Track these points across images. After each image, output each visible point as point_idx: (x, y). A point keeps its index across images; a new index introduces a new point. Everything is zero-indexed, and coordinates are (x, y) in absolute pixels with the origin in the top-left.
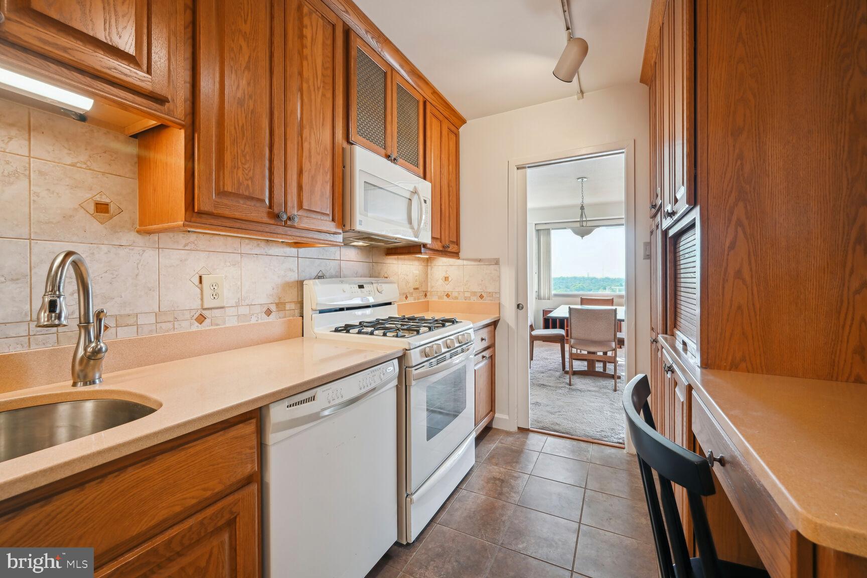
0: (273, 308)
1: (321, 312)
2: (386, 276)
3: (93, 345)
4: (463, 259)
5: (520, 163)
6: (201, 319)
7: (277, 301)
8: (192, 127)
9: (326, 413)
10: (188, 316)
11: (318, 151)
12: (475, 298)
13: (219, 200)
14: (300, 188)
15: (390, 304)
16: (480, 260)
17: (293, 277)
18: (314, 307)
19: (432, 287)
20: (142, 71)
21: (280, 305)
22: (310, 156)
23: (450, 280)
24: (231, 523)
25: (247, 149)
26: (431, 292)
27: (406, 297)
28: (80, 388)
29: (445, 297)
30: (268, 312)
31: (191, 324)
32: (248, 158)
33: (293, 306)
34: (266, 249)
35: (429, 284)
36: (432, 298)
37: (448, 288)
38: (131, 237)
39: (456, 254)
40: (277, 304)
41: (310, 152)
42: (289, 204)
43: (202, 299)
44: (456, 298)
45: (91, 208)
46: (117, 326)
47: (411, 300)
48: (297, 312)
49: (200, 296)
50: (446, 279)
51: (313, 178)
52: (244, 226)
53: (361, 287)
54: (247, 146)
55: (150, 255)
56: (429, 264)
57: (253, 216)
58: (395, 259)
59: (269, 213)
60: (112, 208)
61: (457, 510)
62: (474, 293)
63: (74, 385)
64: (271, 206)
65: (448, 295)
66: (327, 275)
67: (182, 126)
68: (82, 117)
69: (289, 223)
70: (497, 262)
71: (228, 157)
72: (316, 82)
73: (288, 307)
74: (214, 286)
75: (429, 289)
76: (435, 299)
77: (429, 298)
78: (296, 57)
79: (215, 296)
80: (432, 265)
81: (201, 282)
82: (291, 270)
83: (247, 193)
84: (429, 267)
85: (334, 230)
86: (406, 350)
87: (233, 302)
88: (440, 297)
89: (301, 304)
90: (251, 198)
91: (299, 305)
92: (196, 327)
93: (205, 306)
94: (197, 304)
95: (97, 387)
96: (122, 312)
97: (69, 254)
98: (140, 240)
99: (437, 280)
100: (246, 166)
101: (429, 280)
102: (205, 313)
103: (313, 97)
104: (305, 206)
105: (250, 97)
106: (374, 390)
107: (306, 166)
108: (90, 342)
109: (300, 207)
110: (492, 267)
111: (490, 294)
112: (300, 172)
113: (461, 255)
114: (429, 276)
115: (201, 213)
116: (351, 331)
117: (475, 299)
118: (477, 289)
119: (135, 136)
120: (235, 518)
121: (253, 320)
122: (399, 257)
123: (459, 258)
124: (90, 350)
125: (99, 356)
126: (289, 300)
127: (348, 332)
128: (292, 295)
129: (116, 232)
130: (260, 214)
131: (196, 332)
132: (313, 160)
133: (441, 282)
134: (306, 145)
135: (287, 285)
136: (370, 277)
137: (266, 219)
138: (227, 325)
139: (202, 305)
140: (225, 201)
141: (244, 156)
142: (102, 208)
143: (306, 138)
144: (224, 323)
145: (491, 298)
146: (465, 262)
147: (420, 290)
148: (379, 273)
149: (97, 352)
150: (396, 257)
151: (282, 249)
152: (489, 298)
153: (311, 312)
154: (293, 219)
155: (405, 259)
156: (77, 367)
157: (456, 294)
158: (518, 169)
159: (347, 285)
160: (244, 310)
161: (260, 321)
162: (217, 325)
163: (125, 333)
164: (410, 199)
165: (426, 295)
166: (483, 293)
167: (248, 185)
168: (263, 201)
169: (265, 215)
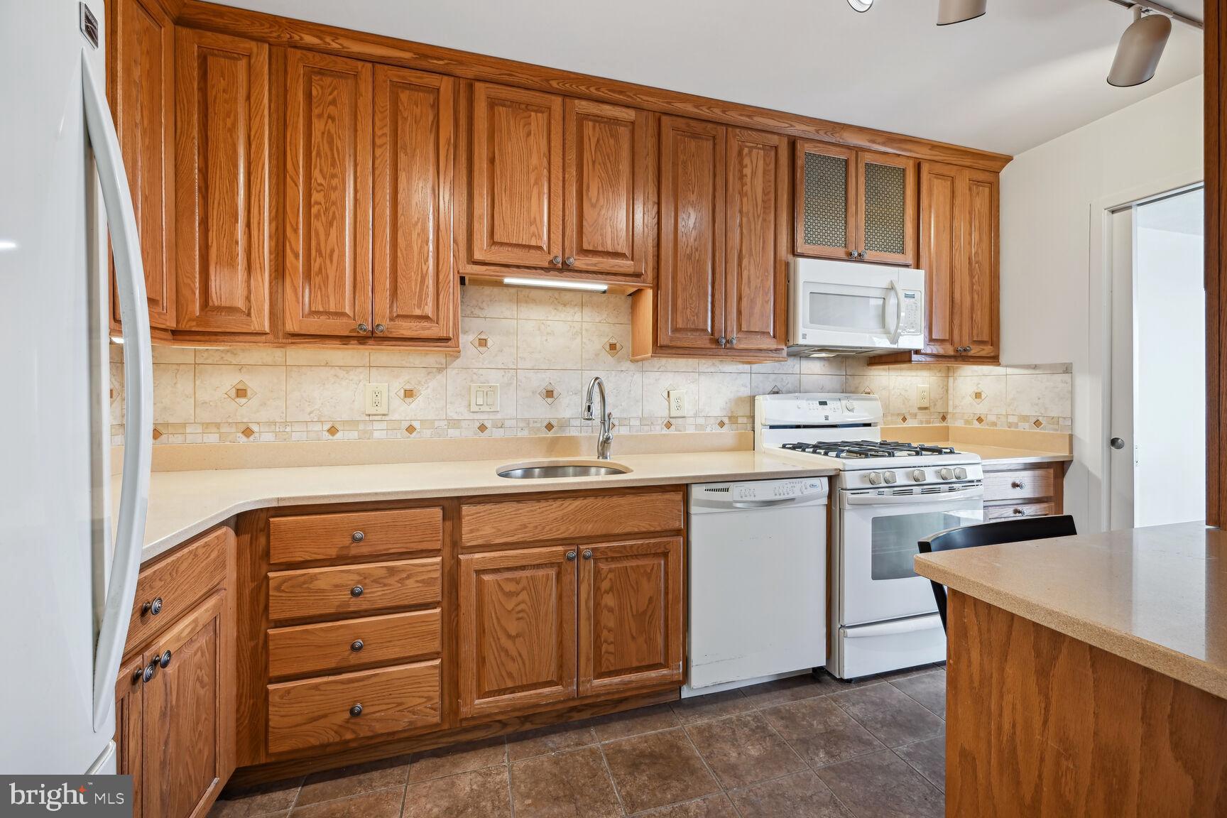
0: (726, 420)
1: (772, 427)
2: (867, 390)
3: (606, 434)
4: (1006, 366)
5: (1114, 203)
6: (669, 425)
7: (730, 415)
8: (657, 287)
9: (738, 505)
10: (660, 422)
11: (758, 274)
12: (1026, 425)
13: (673, 335)
14: (739, 313)
15: (869, 425)
16: (1035, 367)
17: (746, 392)
18: (763, 422)
19: (955, 407)
20: (629, 260)
21: (733, 419)
22: (749, 282)
23: (983, 397)
24: (665, 555)
25: (694, 292)
26: (954, 414)
27: (904, 419)
28: (601, 460)
29: (976, 422)
30: (722, 424)
31: (662, 429)
32: (694, 299)
33: (745, 420)
34: (720, 367)
35: (951, 403)
36: (955, 423)
37: (981, 409)
38: (627, 365)
39: (994, 359)
40: (730, 418)
41: (749, 278)
42: (729, 329)
43: (669, 410)
44: (994, 424)
45: (608, 347)
46: (619, 425)
47: (911, 423)
48: (749, 426)
49: (668, 407)
50: (978, 395)
51: (752, 301)
52: (692, 352)
53: (823, 403)
54: (694, 289)
55: (638, 377)
56: (951, 374)
57: (699, 343)
58: (884, 369)
59: (711, 339)
60: (618, 346)
61: (923, 682)
62: (1024, 418)
63: (598, 458)
64: (712, 334)
65: (980, 420)
66: (784, 389)
67: (651, 287)
68: (604, 292)
69: (728, 345)
70: (1067, 369)
71: (680, 302)
72: (756, 212)
73: (740, 420)
74: (678, 399)
75: (950, 410)
76: (960, 423)
77: (950, 422)
78: (737, 197)
79: (679, 408)
80: (955, 375)
81: (669, 396)
82: (744, 386)
83: (693, 327)
84: (951, 380)
85: (774, 346)
86: (840, 470)
87: (691, 413)
88: (967, 422)
89: (753, 417)
90: (696, 330)
91: (751, 420)
92: (665, 431)
93: (672, 416)
94: (666, 413)
95: (608, 460)
96: (622, 416)
97: (597, 379)
98: (632, 366)
99: (963, 398)
100: (692, 306)
101: (950, 397)
102: (672, 421)
103: (753, 227)
104: (744, 328)
105: (697, 250)
106: (793, 500)
107: (746, 291)
108: (605, 432)
109: (740, 329)
110: (1059, 378)
111: (1055, 421)
112: (740, 299)
113: (1003, 359)
114: (951, 391)
115: (661, 347)
116: (807, 450)
117: (1026, 427)
118: (1032, 412)
119: (630, 295)
120: (668, 553)
121: (708, 430)
122: (891, 366)
123: (999, 365)
124: (605, 437)
125: (609, 441)
126: (741, 414)
127: (804, 450)
128: (744, 410)
129: (620, 362)
130: (703, 341)
131: (664, 435)
132: (753, 285)
133: (969, 400)
134: (745, 274)
135: (739, 401)
136: (843, 393)
137: (709, 345)
138: (687, 432)
139: (670, 414)
140: (678, 335)
141: (691, 298)
142: (613, 347)
143: (745, 266)
144: (685, 430)
145: (1056, 427)
146: (1010, 371)
147: (932, 410)
148: (857, 388)
149: (608, 439)
150: (887, 367)
151: (735, 367)
152: (1052, 426)
153: (760, 426)
154: (732, 342)
155: (901, 369)
156: (600, 448)
157: (992, 418)
158: (1113, 212)
159: (805, 401)
160: (701, 421)
161: (714, 431)
162: (680, 431)
163: (623, 431)
164: (884, 299)
165: (944, 418)
166: (1040, 419)
167: (694, 320)
168: (706, 330)
169: (708, 341)
